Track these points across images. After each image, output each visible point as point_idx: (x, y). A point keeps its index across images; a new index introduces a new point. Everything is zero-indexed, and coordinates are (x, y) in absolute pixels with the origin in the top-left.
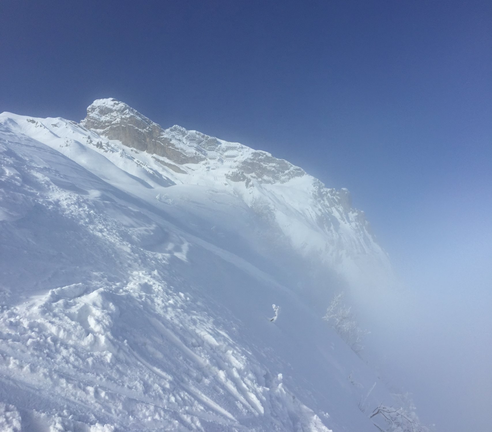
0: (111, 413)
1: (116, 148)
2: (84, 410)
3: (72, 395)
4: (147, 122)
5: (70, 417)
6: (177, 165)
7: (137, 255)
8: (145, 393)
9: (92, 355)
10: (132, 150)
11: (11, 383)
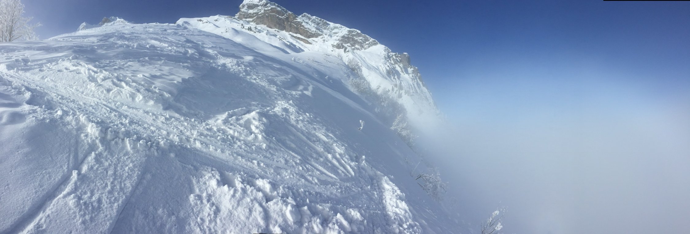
0: (267, 174)
1: (262, 29)
2: (252, 172)
3: (245, 164)
4: (284, 11)
5: (245, 175)
6: (306, 39)
7: (280, 92)
8: (285, 164)
9: (255, 145)
10: (275, 30)
11: (212, 158)
